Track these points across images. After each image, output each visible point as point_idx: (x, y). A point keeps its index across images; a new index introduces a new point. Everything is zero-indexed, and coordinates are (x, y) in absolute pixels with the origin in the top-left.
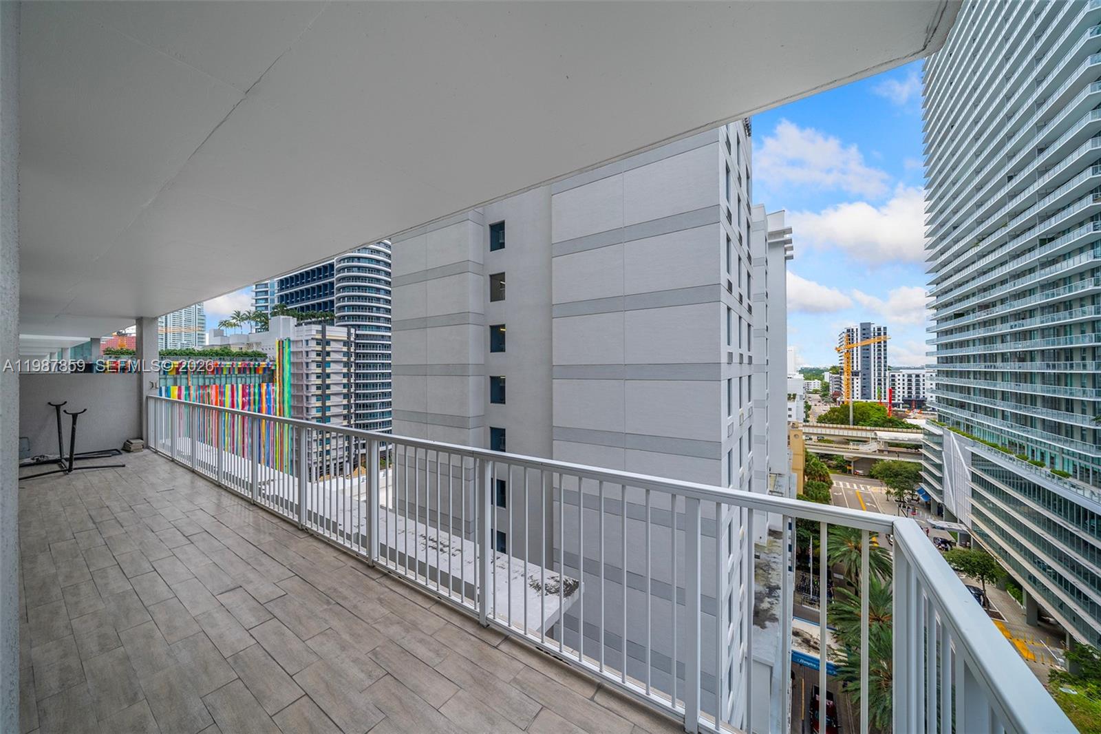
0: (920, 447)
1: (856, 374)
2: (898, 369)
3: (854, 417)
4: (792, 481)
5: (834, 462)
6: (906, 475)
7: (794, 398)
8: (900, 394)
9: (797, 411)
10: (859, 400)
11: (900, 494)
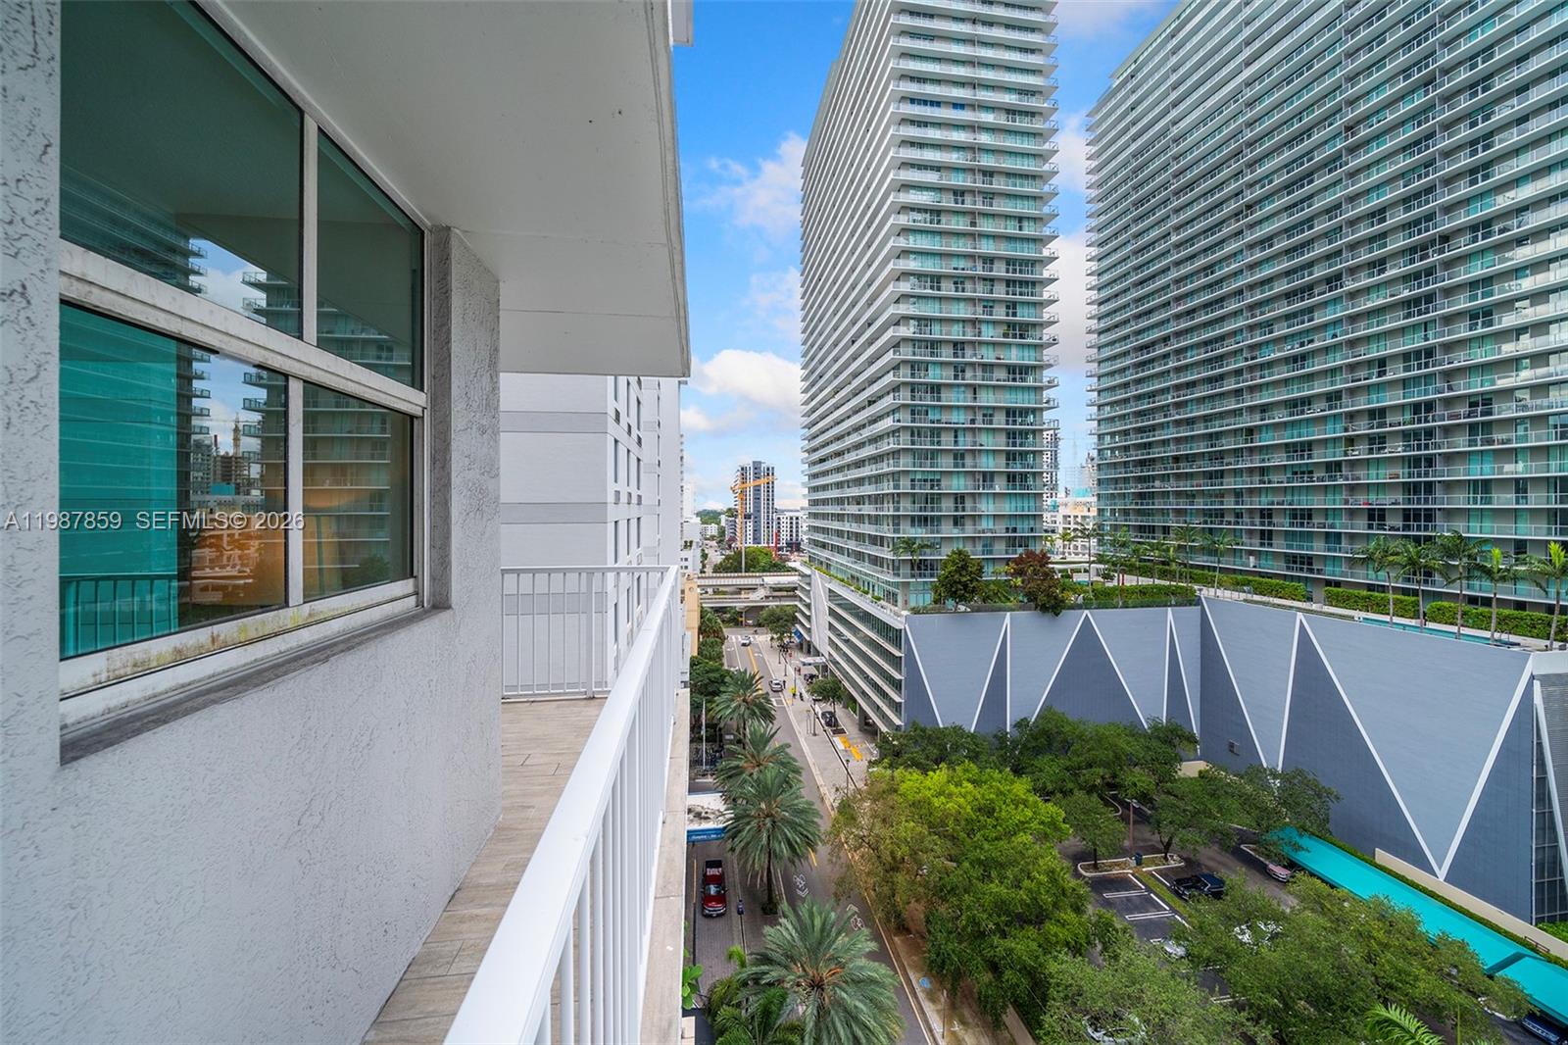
0: (796, 588)
1: (747, 517)
2: (783, 511)
3: (746, 563)
4: (685, 640)
5: (728, 616)
6: (786, 618)
7: (691, 546)
8: (785, 537)
9: (694, 561)
10: (751, 545)
11: (780, 639)
